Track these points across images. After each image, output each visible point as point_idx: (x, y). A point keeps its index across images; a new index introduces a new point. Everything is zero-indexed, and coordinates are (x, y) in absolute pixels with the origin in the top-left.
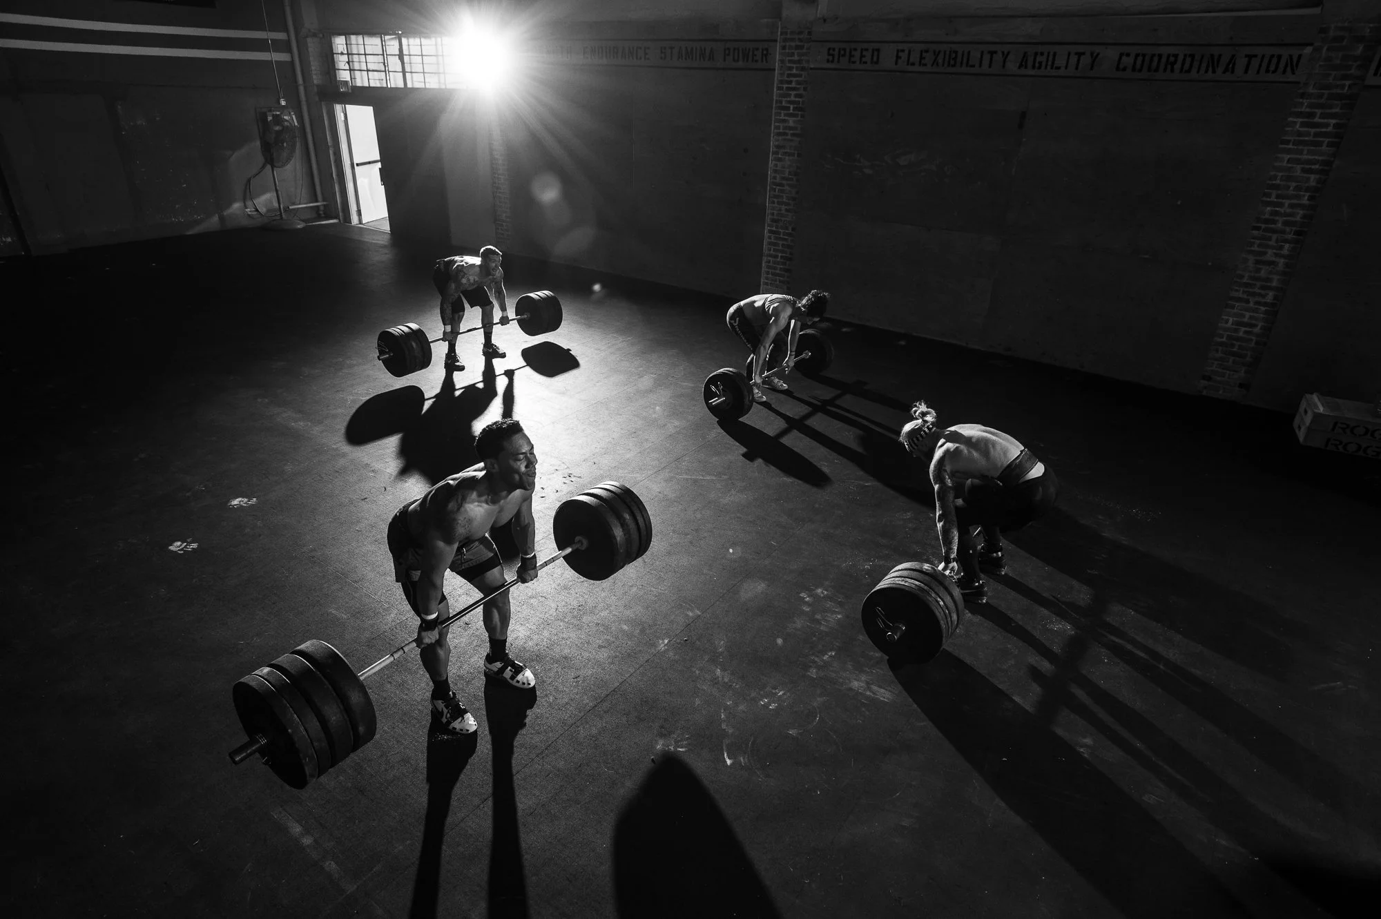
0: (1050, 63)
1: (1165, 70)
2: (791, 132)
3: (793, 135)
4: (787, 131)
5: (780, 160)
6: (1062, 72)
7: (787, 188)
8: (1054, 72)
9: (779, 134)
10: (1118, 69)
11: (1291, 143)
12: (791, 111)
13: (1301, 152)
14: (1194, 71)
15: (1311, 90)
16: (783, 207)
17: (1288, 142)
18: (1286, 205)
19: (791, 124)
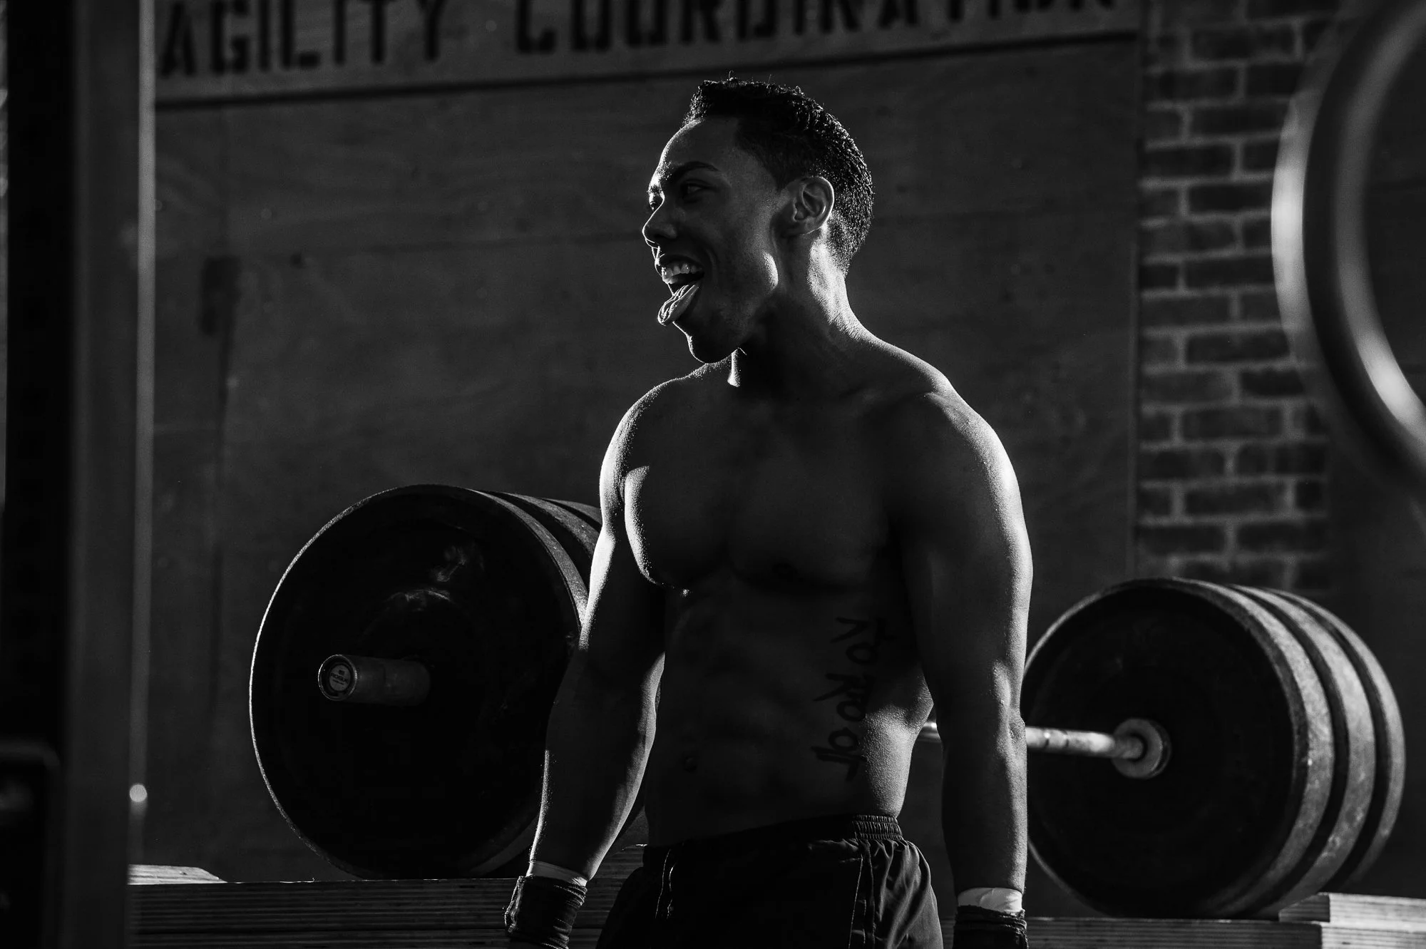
0: (275, 41)
1: (687, 36)
6: (327, 76)
8: (301, 81)
10: (524, 44)
11: (1181, 281)
13: (1219, 311)
14: (786, 23)
15: (1190, 63)
17: (1167, 276)
18: (1231, 535)
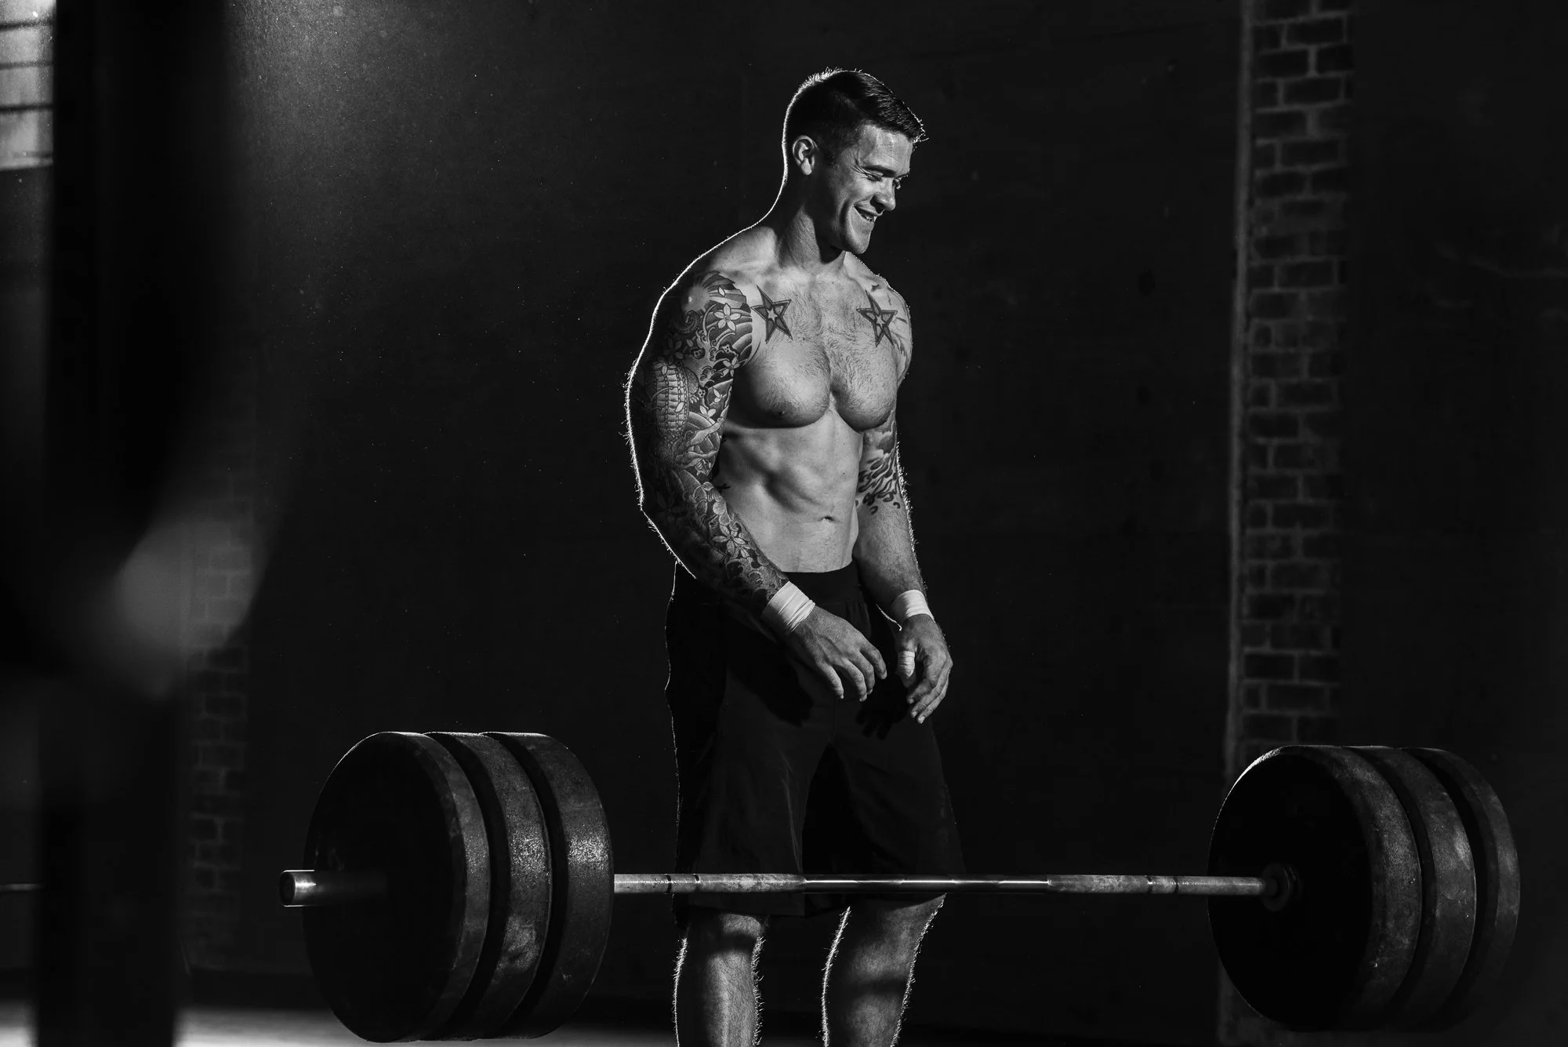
2: (1316, 168)
3: (1321, 181)
4: (1301, 168)
5: (1276, 307)
7: (1306, 437)
9: (1272, 187)
12: (1312, 73)
16: (1299, 534)
19: (1313, 131)
